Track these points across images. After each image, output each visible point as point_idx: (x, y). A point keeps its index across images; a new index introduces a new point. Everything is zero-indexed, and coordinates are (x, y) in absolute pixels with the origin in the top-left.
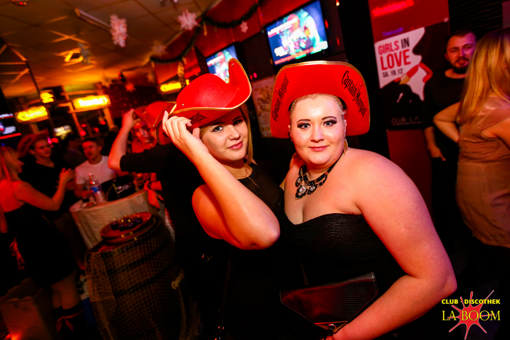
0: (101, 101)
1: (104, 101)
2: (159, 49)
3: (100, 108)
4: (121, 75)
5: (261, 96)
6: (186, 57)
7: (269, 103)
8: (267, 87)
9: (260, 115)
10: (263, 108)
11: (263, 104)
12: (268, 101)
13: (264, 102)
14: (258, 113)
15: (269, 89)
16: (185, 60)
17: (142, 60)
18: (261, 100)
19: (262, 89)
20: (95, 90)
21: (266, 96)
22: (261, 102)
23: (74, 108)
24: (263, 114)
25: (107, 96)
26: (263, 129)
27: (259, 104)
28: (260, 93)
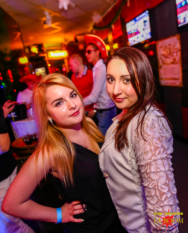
0: (64, 54)
1: (65, 54)
2: (97, 18)
3: (63, 58)
4: (75, 38)
5: (164, 53)
6: (114, 24)
7: (169, 58)
8: (170, 45)
9: (161, 67)
10: (164, 62)
11: (165, 59)
12: (169, 56)
13: (166, 57)
14: (160, 66)
15: (172, 47)
16: (113, 27)
17: (88, 28)
18: (164, 55)
19: (166, 46)
20: (61, 47)
21: (169, 52)
22: (163, 57)
23: (48, 58)
24: (163, 67)
25: (67, 51)
26: (162, 79)
27: (161, 58)
28: (164, 50)
